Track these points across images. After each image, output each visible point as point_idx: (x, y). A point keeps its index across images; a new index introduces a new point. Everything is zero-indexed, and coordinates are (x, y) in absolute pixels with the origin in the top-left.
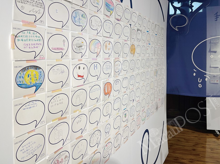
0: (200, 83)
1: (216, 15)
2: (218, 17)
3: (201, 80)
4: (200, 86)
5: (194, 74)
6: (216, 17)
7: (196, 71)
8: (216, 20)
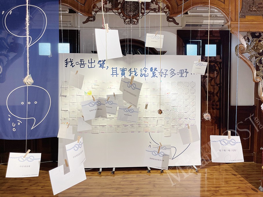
0: (14, 127)
1: (66, 62)
2: (68, 64)
3: (15, 124)
4: (14, 130)
5: (9, 119)
6: (66, 63)
7: (10, 116)
8: (66, 67)
